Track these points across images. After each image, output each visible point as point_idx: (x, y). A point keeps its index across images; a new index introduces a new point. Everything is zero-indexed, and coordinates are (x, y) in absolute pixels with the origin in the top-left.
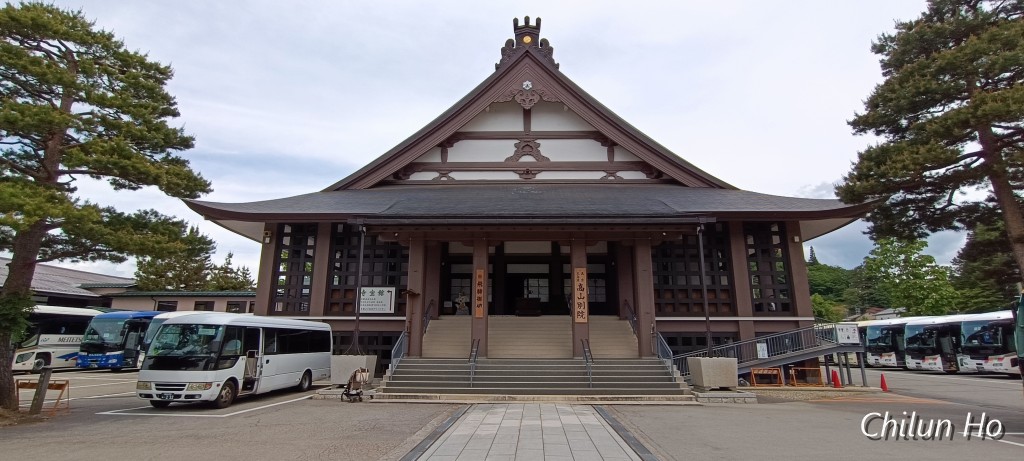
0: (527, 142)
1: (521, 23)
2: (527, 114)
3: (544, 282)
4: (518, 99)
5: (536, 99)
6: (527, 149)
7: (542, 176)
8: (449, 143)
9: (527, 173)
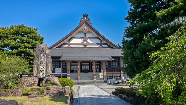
0: (85, 39)
1: (84, 15)
2: (85, 34)
3: (88, 66)
4: (84, 31)
5: (87, 31)
6: (85, 41)
7: (88, 46)
8: (70, 39)
9: (85, 45)
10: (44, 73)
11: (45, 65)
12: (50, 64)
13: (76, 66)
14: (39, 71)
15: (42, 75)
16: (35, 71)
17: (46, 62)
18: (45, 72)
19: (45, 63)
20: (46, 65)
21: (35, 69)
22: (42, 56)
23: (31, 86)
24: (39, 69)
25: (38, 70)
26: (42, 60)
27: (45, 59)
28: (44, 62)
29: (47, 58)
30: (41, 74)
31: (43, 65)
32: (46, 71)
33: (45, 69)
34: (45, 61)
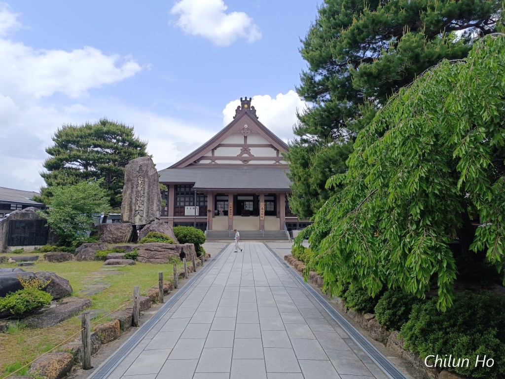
0: (245, 148)
1: (244, 99)
2: (246, 138)
3: (251, 203)
4: (242, 132)
5: (249, 132)
6: (246, 151)
7: (251, 162)
8: (215, 148)
9: (245, 161)
10: (144, 216)
11: (146, 199)
12: (156, 198)
13: (226, 203)
14: (133, 212)
15: (140, 219)
16: (126, 211)
17: (148, 194)
18: (145, 213)
19: (146, 194)
20: (149, 200)
21: (126, 208)
22: (140, 182)
23: (115, 242)
24: (133, 207)
25: (131, 210)
26: (139, 189)
27: (146, 187)
28: (144, 193)
29: (149, 186)
30: (138, 217)
31: (142, 199)
32: (148, 212)
33: (144, 208)
34: (146, 191)
